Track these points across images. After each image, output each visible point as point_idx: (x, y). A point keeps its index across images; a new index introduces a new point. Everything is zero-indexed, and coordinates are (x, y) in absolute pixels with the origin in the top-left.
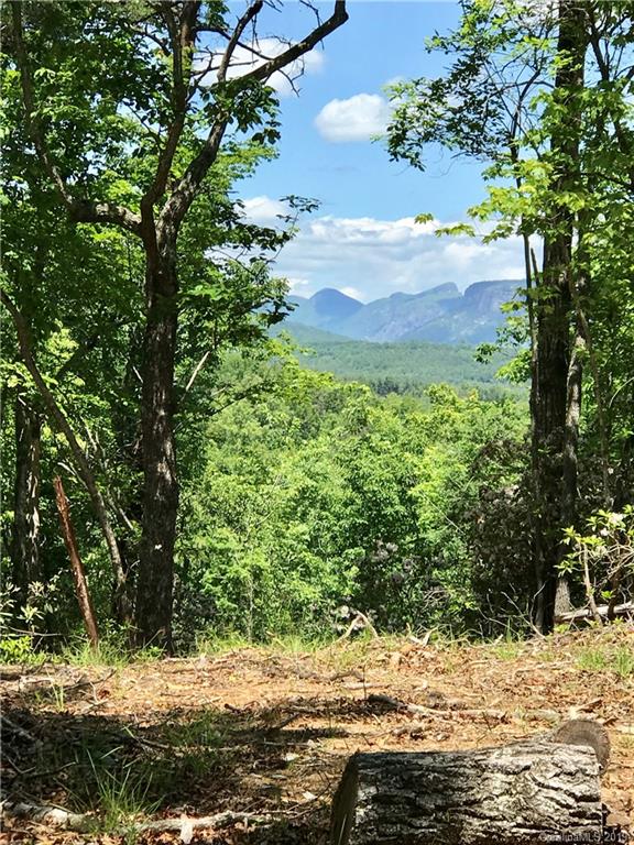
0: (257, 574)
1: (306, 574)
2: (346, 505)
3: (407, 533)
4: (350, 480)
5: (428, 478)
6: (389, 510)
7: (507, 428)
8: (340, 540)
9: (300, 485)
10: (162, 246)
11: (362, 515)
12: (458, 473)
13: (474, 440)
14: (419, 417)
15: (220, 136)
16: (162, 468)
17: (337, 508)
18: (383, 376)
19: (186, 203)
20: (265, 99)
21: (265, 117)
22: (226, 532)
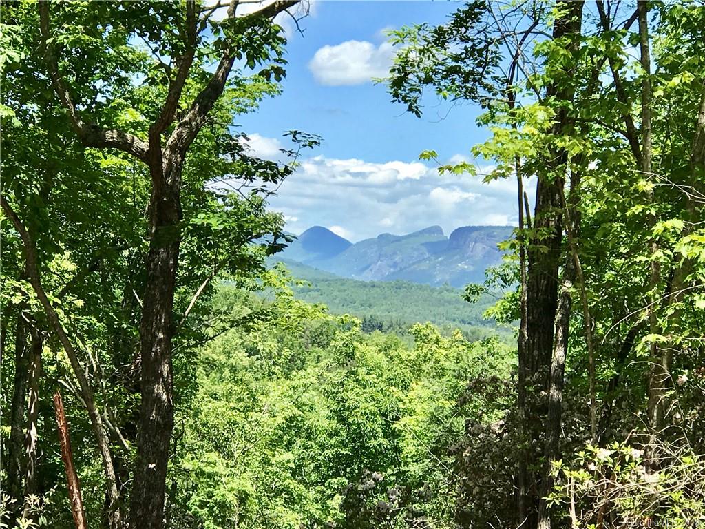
0: (243, 498)
1: (290, 501)
2: (331, 436)
3: (389, 466)
4: (335, 412)
5: (412, 412)
6: (373, 443)
7: (491, 366)
8: (323, 469)
9: (288, 414)
10: (168, 174)
11: (346, 446)
12: (443, 409)
13: (459, 377)
14: (404, 355)
15: (228, 70)
16: (159, 389)
17: (322, 438)
18: (369, 313)
19: (193, 134)
20: (273, 37)
21: (273, 55)
22: (214, 456)
